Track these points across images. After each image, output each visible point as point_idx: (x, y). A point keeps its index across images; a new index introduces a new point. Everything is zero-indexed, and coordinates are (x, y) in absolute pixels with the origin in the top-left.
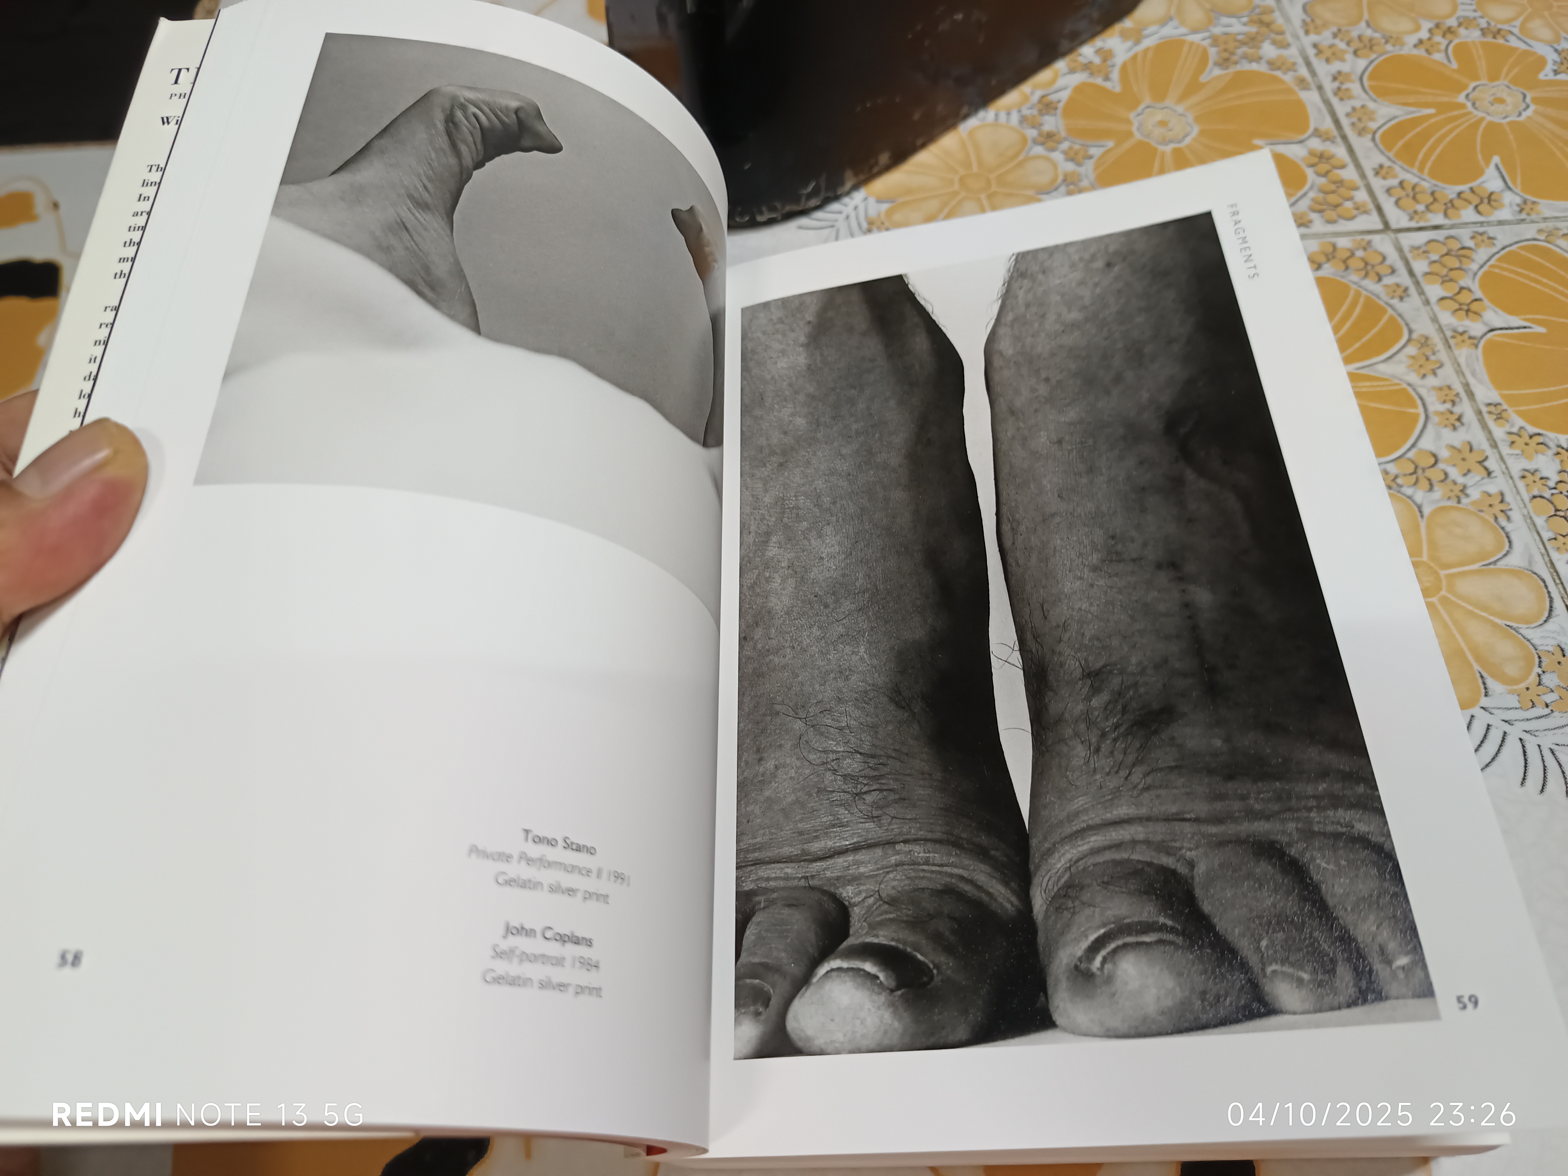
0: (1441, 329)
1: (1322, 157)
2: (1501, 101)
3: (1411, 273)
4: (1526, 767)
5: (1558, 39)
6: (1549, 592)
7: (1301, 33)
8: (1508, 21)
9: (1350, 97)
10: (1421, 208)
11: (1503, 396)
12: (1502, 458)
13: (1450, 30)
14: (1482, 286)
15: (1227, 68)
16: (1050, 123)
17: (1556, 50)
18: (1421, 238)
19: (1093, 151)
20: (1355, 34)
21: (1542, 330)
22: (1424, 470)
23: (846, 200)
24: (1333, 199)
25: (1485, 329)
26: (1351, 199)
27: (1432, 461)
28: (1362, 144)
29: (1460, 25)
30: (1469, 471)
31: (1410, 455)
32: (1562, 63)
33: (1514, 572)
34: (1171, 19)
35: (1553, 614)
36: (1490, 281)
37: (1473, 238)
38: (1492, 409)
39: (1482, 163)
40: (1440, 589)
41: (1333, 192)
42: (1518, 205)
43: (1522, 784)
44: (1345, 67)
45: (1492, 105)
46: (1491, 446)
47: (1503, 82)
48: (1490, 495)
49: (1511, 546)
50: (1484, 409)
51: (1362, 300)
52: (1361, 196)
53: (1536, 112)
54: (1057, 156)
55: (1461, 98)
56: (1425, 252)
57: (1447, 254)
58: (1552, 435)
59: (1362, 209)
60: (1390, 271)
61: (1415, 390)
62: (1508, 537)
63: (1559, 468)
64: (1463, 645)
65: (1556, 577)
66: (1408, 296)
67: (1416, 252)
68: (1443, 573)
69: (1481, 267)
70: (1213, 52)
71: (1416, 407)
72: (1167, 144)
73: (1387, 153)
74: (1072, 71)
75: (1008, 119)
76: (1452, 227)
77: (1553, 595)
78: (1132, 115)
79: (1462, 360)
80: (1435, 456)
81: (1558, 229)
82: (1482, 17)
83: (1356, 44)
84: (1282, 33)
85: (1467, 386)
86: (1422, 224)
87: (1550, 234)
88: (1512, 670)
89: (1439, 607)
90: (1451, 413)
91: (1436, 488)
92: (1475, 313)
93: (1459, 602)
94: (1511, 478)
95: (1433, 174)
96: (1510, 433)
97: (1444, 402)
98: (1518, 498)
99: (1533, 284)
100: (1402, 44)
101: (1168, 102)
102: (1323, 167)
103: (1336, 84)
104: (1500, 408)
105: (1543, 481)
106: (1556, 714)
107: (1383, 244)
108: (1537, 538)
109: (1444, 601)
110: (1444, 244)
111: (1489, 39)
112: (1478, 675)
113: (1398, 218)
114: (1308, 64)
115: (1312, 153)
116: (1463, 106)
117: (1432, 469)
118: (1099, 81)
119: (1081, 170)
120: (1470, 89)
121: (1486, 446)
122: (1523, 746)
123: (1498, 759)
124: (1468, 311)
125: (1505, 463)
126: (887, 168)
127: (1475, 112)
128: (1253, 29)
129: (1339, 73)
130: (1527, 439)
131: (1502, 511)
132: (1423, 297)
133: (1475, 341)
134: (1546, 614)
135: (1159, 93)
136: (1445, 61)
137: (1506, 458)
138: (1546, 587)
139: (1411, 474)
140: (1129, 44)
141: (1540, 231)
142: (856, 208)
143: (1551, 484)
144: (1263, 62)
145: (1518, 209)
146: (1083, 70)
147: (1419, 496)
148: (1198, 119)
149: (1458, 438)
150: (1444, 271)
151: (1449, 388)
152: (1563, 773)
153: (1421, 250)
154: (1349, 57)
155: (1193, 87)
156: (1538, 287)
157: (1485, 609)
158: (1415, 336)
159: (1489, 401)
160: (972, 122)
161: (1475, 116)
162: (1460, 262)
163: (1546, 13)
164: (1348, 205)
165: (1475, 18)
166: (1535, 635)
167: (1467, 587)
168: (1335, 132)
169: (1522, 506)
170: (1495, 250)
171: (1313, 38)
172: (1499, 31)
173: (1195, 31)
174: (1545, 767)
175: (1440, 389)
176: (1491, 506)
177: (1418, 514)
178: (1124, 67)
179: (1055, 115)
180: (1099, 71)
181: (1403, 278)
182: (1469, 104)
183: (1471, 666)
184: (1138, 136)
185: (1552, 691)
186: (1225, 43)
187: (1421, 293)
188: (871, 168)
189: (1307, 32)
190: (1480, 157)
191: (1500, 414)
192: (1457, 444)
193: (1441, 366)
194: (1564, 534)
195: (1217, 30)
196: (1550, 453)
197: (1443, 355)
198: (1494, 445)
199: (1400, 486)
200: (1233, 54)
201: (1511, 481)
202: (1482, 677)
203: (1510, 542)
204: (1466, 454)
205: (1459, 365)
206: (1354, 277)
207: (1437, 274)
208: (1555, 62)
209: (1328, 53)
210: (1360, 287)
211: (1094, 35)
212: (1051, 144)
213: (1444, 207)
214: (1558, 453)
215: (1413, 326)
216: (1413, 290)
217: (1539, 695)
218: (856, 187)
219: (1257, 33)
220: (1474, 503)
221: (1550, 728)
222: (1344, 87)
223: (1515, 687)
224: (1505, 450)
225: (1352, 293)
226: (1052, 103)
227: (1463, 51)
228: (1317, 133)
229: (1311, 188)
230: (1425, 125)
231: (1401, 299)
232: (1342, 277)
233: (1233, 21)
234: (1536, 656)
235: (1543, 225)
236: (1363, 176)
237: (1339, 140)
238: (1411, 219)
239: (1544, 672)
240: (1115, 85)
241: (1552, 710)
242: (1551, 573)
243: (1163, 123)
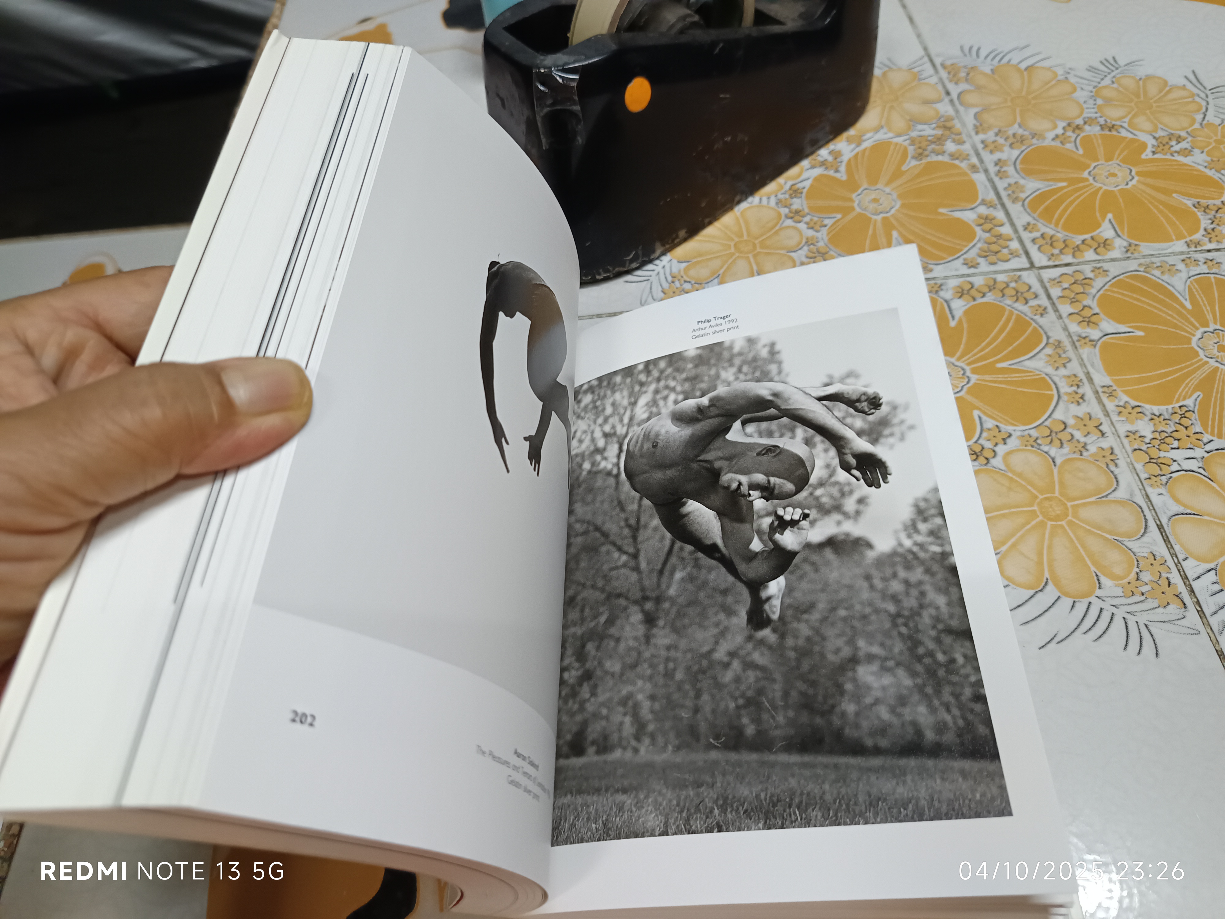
0: (1070, 336)
1: (987, 219)
2: (1114, 175)
3: (1049, 297)
4: (1127, 637)
5: (1156, 130)
6: (1144, 516)
7: (973, 133)
8: (1120, 119)
9: (1007, 177)
10: (1056, 251)
11: (1113, 380)
12: (1112, 423)
13: (1078, 127)
14: (1100, 305)
15: (921, 160)
16: (797, 204)
17: (1154, 137)
18: (1055, 273)
19: (826, 221)
20: (1010, 133)
21: (1140, 333)
22: (1056, 433)
23: (657, 262)
24: (994, 247)
25: (1101, 334)
26: (1007, 247)
27: (1063, 427)
28: (1015, 209)
29: (1085, 123)
30: (1089, 433)
31: (1046, 423)
32: (1159, 146)
33: (1120, 502)
34: (882, 127)
35: (1148, 530)
36: (1105, 301)
37: (1093, 271)
38: (1106, 389)
39: (1099, 218)
40: (1068, 516)
41: (994, 243)
42: (1125, 247)
43: (1125, 649)
44: (1003, 156)
45: (1107, 178)
46: (1104, 415)
47: (1116, 161)
48: (1103, 449)
49: (1118, 485)
50: (1100, 390)
51: (1014, 317)
52: (1015, 245)
53: (1138, 181)
54: (802, 226)
55: (1085, 174)
56: (1059, 282)
57: (1074, 283)
58: (1147, 406)
59: (1015, 254)
60: (1034, 296)
61: (1050, 378)
62: (1116, 478)
63: (1153, 429)
64: (1083, 553)
65: (1150, 505)
66: (1047, 313)
67: (1053, 282)
68: (1069, 504)
69: (1099, 291)
70: (911, 149)
71: (1051, 390)
72: (878, 215)
73: (1033, 215)
74: (813, 167)
75: (768, 202)
76: (1078, 264)
77: (1147, 517)
78: (854, 196)
79: (1085, 357)
80: (1064, 423)
81: (1153, 263)
82: (1101, 117)
83: (1011, 140)
84: (959, 134)
85: (1088, 374)
86: (1057, 263)
87: (1148, 266)
88: (1118, 570)
89: (1067, 528)
90: (1077, 393)
91: (1065, 446)
92: (1094, 323)
93: (1081, 524)
94: (1119, 437)
95: (1065, 228)
96: (1118, 406)
97: (1072, 386)
98: (1124, 450)
99: (1135, 302)
100: (1044, 138)
101: (878, 186)
102: (988, 226)
103: (997, 168)
104: (1111, 389)
105: (1141, 439)
106: (1149, 600)
107: (1030, 278)
108: (1137, 478)
109: (1070, 523)
110: (1072, 276)
111: (1106, 132)
112: (1094, 574)
113: (1040, 259)
114: (978, 155)
115: (980, 217)
116: (1086, 180)
117: (1063, 432)
118: (831, 173)
119: (819, 235)
120: (1092, 168)
121: (1101, 416)
122: (1126, 623)
123: (1108, 632)
124: (1089, 322)
125: (1114, 427)
126: (685, 240)
127: (1095, 184)
128: (939, 132)
129: (999, 160)
130: (1130, 410)
131: (1112, 460)
132: (1057, 313)
133: (1094, 343)
134: (1143, 531)
135: (873, 180)
136: (1074, 149)
137: (1115, 423)
138: (1143, 512)
139: (1047, 437)
140: (853, 146)
141: (1140, 265)
142: (664, 267)
143: (1147, 440)
144: (946, 155)
145: (1125, 250)
146: (820, 166)
147: (1053, 451)
148: (900, 196)
149: (1081, 410)
150: (1072, 295)
151: (1075, 376)
152: (1154, 640)
153: (1056, 281)
154: (1007, 149)
155: (897, 174)
156: (1139, 304)
157: (1099, 528)
158: (1051, 341)
159: (1103, 384)
160: (744, 205)
161: (1095, 186)
162: (1084, 288)
163: (1148, 112)
164: (1005, 251)
165: (1096, 118)
166: (1134, 545)
167: (1087, 513)
168: (996, 202)
169: (1126, 456)
170: (1108, 279)
171: (981, 136)
172: (1113, 126)
173: (899, 135)
174: (1141, 637)
175: (1069, 377)
176: (1104, 457)
177: (1053, 464)
178: (849, 161)
179: (801, 197)
180: (832, 166)
181: (1043, 301)
182: (1091, 179)
183: (1089, 568)
184: (858, 210)
185: (1147, 584)
186: (920, 143)
187: (1056, 310)
188: (673, 241)
189: (977, 133)
190: (1098, 214)
191: (1111, 393)
192: (1080, 414)
193: (1070, 361)
194: (1156, 475)
195: (914, 134)
196: (1147, 419)
197: (1071, 353)
198: (1107, 414)
199: (1038, 444)
200: (925, 150)
201: (1118, 439)
202: (1097, 575)
203: (1117, 481)
204: (1087, 421)
205: (1082, 360)
206: (1008, 302)
207: (1067, 297)
208: (1153, 146)
209: (991, 147)
210: (1012, 308)
211: (828, 142)
212: (797, 218)
213: (1072, 251)
214: (1152, 419)
215: (1050, 334)
216: (1050, 309)
217: (1137, 587)
218: (664, 254)
219: (942, 135)
220: (1091, 455)
221: (1145, 609)
222: (1003, 170)
223: (1120, 582)
224: (1115, 418)
225: (1007, 313)
226: (798, 189)
227: (1087, 142)
228: (984, 202)
229: (979, 241)
230: (1059, 194)
231: (1042, 315)
232: (1000, 301)
233: (925, 127)
234: (1135, 560)
235: (1142, 261)
236: (1016, 231)
237: (999, 206)
238: (1049, 259)
239: (1141, 571)
240: (842, 175)
241: (1146, 597)
242: (1146, 502)
243: (875, 200)
